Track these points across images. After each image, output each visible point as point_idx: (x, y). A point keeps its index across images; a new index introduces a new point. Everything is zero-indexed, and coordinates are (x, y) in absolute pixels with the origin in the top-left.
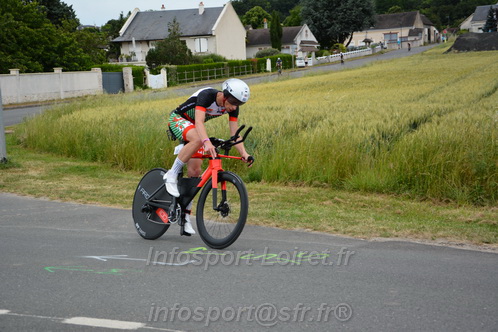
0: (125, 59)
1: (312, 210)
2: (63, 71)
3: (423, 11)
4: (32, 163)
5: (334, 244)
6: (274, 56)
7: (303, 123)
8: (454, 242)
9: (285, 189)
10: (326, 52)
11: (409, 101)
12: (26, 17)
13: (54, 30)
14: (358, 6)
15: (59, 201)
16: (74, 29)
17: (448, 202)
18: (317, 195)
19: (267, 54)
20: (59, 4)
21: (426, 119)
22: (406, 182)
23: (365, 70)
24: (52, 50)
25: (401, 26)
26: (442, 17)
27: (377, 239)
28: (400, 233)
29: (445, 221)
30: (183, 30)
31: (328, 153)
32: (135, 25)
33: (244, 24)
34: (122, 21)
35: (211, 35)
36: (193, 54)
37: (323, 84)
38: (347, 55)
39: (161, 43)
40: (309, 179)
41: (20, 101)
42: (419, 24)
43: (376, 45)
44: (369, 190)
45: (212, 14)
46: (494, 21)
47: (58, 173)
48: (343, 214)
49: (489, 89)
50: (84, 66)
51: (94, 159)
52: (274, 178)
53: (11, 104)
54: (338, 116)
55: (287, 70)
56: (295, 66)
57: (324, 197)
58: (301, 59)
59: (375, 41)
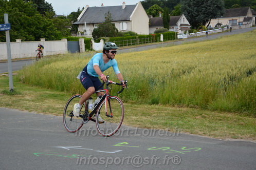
0: (80, 34)
1: (189, 121)
2: (46, 40)
3: (253, 7)
4: (27, 92)
5: (204, 142)
6: (165, 32)
7: (183, 70)
9: (173, 108)
10: (195, 30)
11: (245, 59)
12: (25, 10)
13: (41, 17)
14: (214, 4)
15: (42, 114)
16: (52, 17)
18: (192, 113)
19: (161, 32)
20: (44, 3)
22: (246, 106)
23: (218, 41)
24: (40, 28)
25: (239, 16)
27: (229, 139)
28: (243, 136)
30: (114, 18)
32: (86, 14)
33: (148, 14)
34: (79, 13)
35: (129, 20)
36: (119, 31)
37: (193, 49)
38: (210, 32)
39: (100, 25)
40: (187, 103)
41: (22, 57)
42: (250, 15)
43: (225, 26)
44: (223, 110)
45: (130, 9)
47: (42, 98)
48: (208, 124)
50: (57, 38)
51: (63, 90)
52: (166, 102)
53: (16, 59)
54: (204, 66)
55: (173, 41)
56: (177, 38)
57: (196, 114)
58: (180, 34)
59: (224, 24)
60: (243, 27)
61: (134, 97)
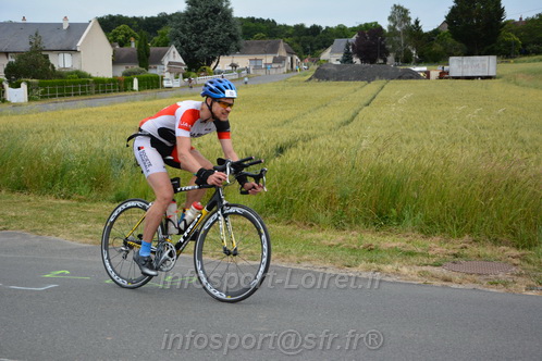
3: (287, 40)
8: (318, 266)
10: (193, 74)
11: (274, 126)
14: (225, 31)
17: (311, 225)
19: (134, 74)
21: (292, 144)
25: (266, 53)
26: (304, 47)
29: (309, 244)
30: (48, 43)
33: (110, 42)
35: (76, 51)
36: (57, 69)
39: (21, 55)
43: (243, 70)
45: (77, 29)
46: (350, 54)
49: (347, 118)
55: (155, 90)
56: (163, 86)
58: (168, 80)
59: (241, 66)
60: (273, 72)
61: (84, 189)
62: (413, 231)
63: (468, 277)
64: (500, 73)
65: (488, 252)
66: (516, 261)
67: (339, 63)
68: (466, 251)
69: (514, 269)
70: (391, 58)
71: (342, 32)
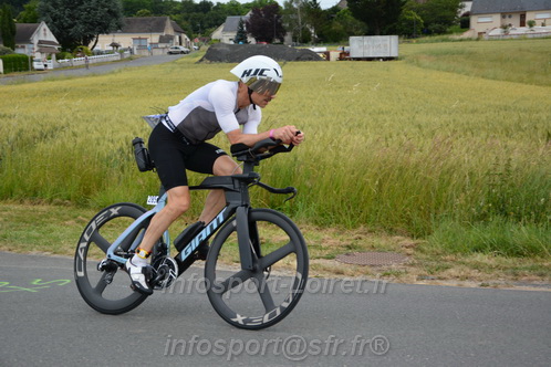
1: (51, 231)
3: (174, 17)
7: (42, 134)
9: (20, 207)
10: (69, 54)
14: (103, 6)
18: (58, 214)
23: (113, 76)
25: (151, 31)
26: (193, 25)
31: (71, 167)
37: (65, 91)
38: (93, 59)
40: (48, 196)
43: (125, 50)
46: (244, 32)
52: (6, 195)
54: (82, 126)
55: (23, 73)
56: (33, 68)
57: (66, 216)
58: (39, 61)
59: (123, 46)
60: (157, 52)
62: (307, 223)
63: (360, 269)
64: (403, 54)
65: (383, 243)
66: (410, 251)
67: (232, 43)
68: (360, 243)
69: (407, 258)
70: (288, 38)
71: (235, 9)
